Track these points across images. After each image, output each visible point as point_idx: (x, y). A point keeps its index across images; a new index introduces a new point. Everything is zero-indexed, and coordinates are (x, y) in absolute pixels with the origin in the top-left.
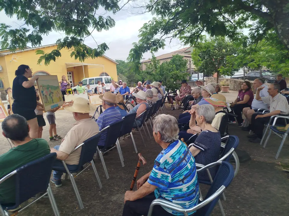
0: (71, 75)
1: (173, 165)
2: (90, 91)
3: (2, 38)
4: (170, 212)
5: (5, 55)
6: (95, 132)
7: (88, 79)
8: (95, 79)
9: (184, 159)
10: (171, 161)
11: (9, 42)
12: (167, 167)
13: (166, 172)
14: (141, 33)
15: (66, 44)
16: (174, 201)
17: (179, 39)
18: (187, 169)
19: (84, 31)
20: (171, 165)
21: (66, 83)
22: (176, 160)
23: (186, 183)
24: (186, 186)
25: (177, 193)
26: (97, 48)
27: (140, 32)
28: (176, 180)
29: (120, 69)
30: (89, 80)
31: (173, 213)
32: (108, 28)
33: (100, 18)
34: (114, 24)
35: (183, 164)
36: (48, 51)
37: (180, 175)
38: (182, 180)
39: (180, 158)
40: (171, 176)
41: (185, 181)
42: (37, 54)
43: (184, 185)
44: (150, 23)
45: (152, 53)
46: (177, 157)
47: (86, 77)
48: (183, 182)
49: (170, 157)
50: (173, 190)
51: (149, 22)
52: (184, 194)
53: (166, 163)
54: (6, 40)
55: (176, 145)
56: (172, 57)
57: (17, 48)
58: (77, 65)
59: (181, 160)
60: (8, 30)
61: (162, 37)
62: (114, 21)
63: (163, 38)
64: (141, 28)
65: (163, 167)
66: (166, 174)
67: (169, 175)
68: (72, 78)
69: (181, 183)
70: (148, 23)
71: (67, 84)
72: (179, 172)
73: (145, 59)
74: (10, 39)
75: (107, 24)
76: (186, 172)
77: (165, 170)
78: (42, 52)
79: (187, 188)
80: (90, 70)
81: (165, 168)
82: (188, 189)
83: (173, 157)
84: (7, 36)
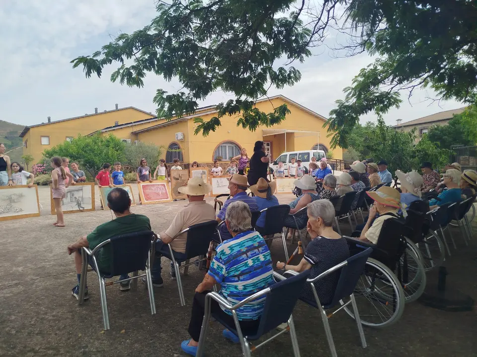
0: (269, 147)
1: (230, 256)
2: (281, 172)
3: (159, 105)
4: (223, 309)
5: (188, 119)
6: (205, 219)
7: (288, 153)
8: (299, 154)
9: (246, 253)
10: (228, 252)
11: (166, 109)
12: (223, 257)
13: (221, 263)
14: (356, 84)
15: (230, 109)
16: (228, 298)
17: (434, 89)
18: (246, 264)
19: (259, 90)
20: (227, 256)
21: (245, 159)
22: (234, 251)
23: (242, 280)
24: (241, 283)
25: (233, 289)
26: (273, 112)
27: (354, 82)
28: (232, 274)
29: (352, 139)
30: (290, 155)
31: (225, 310)
32: (293, 83)
33: (281, 69)
34: (300, 77)
35: (241, 258)
36: (207, 120)
37: (237, 270)
38: (238, 276)
39: (239, 251)
40: (226, 269)
41: (241, 278)
42: (195, 122)
43: (240, 282)
44: (372, 67)
45: (378, 114)
46: (236, 249)
47: (288, 151)
48: (239, 278)
49: (228, 247)
50: (229, 286)
51: (368, 66)
52: (239, 293)
53: (223, 253)
54: (163, 107)
55: (243, 236)
56: (452, 119)
57: (173, 116)
58: (278, 132)
59: (240, 253)
60: (165, 96)
61: (392, 88)
62: (299, 73)
63: (395, 89)
64: (356, 77)
65: (219, 257)
66: (221, 265)
67: (224, 267)
68: (270, 151)
69: (236, 279)
70: (366, 68)
71: (246, 161)
72: (236, 266)
73: (400, 120)
74: (167, 105)
75: (290, 77)
76: (244, 268)
77: (221, 261)
78: (201, 121)
79: (243, 287)
80: (297, 141)
81: (221, 258)
82: (245, 289)
83: (231, 248)
84: (164, 103)
